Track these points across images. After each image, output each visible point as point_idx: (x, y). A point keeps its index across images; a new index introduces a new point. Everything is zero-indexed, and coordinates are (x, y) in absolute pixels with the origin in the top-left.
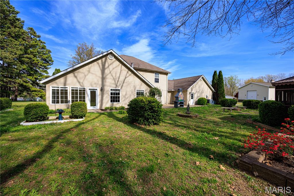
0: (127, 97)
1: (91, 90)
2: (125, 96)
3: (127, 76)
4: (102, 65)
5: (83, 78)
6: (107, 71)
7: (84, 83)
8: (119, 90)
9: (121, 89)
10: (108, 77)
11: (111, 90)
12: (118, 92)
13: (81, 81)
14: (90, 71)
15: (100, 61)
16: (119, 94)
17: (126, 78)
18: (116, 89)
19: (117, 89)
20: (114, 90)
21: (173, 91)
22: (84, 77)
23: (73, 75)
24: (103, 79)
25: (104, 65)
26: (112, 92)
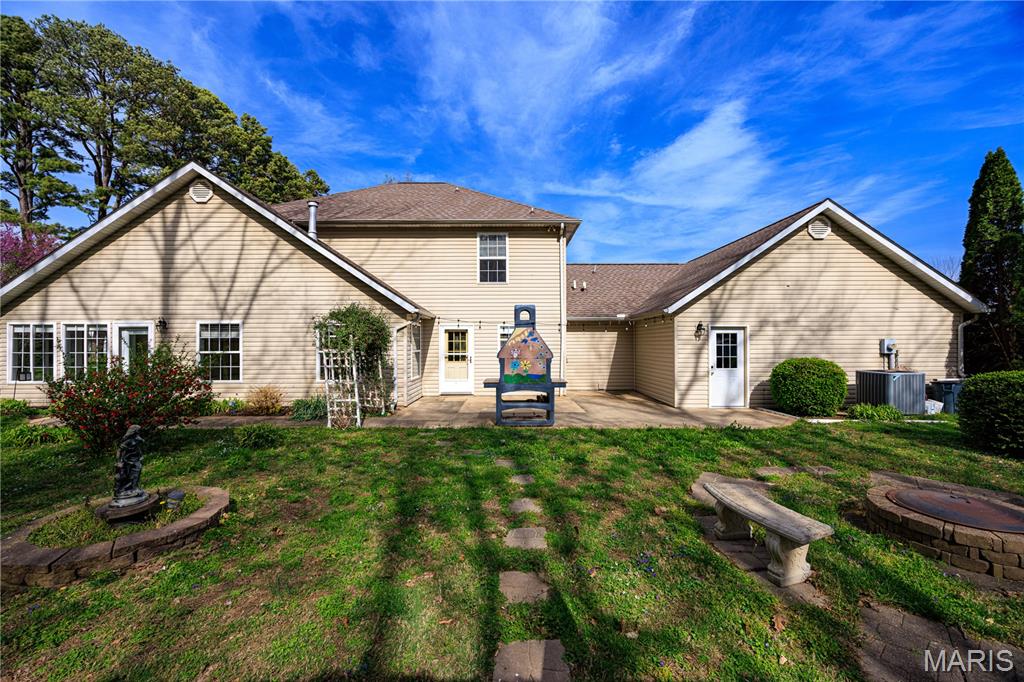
0: (268, 361)
1: (132, 333)
2: (258, 361)
3: (268, 270)
4: (165, 236)
5: (99, 294)
6: (183, 258)
7: (100, 312)
8: (235, 327)
9: (243, 323)
10: (186, 279)
11: (204, 327)
12: (231, 335)
13: (91, 304)
14: (123, 266)
15: (156, 221)
16: (235, 343)
17: (263, 277)
18: (222, 325)
19: (225, 322)
20: (214, 327)
21: (624, 323)
22: (101, 289)
23: (68, 284)
24: (169, 289)
25: (170, 234)
26: (207, 335)
